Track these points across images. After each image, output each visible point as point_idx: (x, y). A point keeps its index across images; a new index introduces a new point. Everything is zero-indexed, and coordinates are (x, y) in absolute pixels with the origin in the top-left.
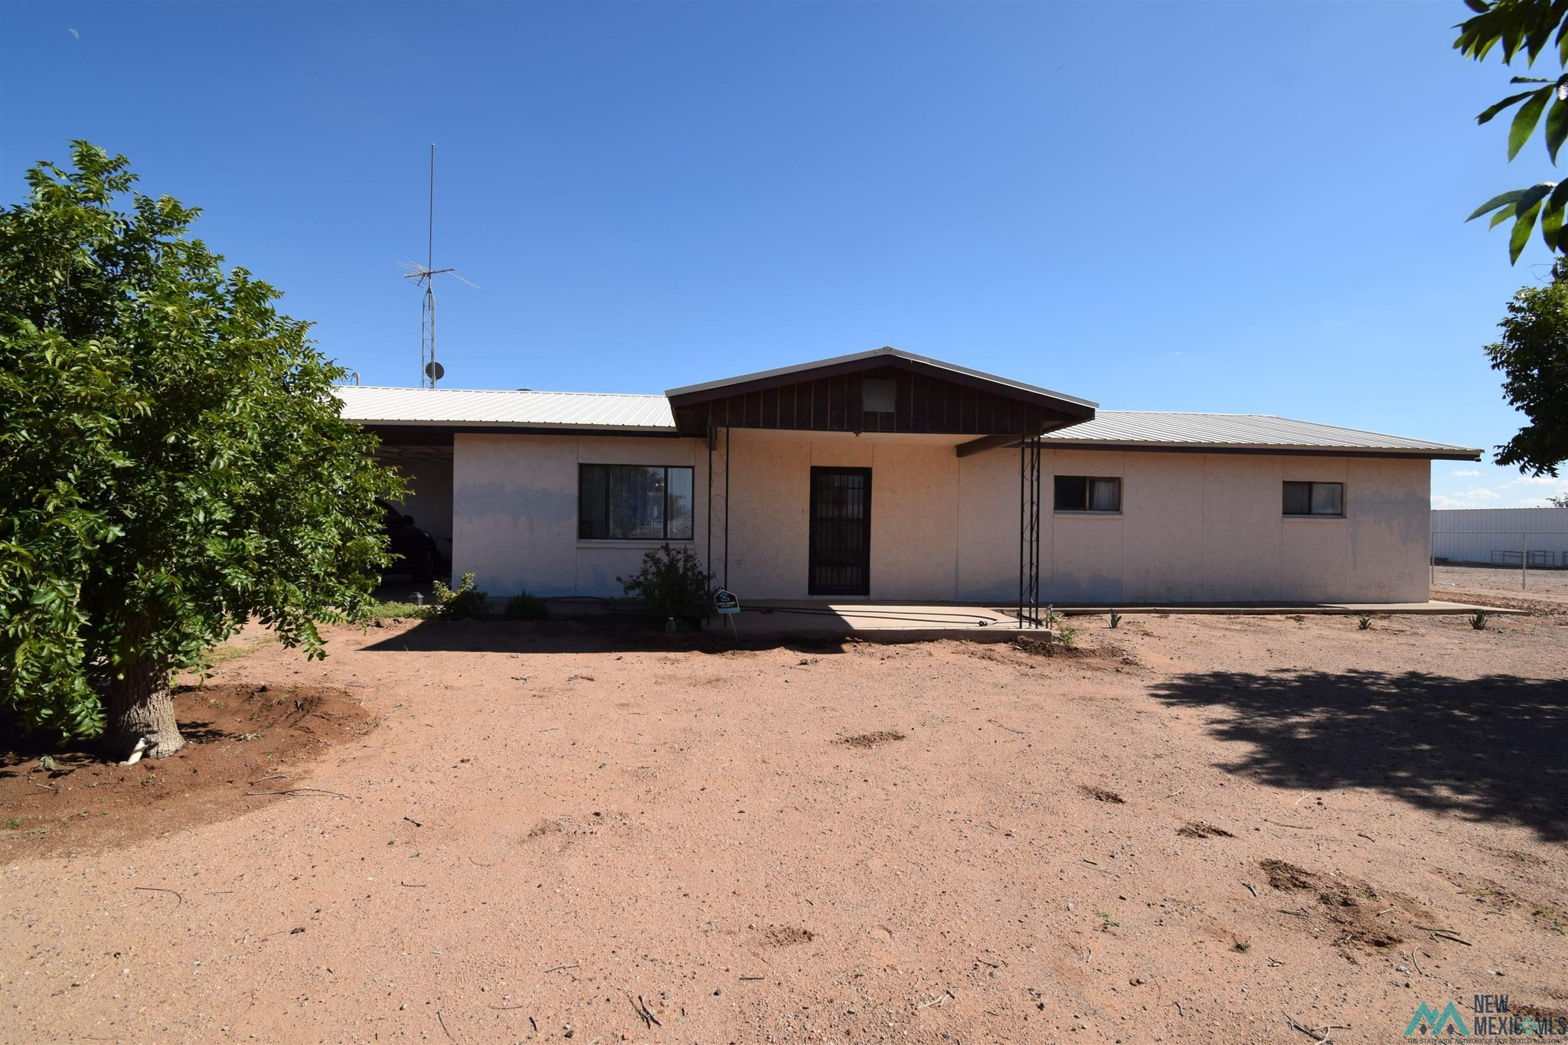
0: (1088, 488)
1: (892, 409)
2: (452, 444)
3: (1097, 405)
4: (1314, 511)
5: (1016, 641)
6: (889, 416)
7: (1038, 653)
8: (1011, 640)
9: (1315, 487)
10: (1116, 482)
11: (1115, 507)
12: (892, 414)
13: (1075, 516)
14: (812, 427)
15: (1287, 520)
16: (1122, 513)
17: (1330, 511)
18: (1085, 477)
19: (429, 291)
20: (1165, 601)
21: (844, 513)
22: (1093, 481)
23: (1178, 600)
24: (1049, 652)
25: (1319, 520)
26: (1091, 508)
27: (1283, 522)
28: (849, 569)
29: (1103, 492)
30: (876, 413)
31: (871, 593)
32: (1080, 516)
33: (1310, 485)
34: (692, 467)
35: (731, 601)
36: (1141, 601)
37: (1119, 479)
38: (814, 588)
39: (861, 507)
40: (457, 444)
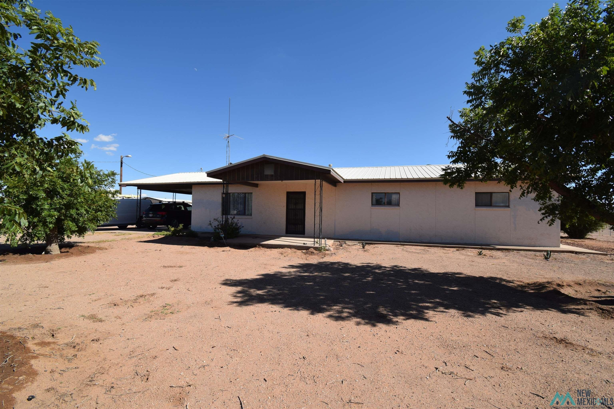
1: (273, 174)
2: (192, 188)
4: (493, 205)
6: (272, 176)
9: (494, 194)
10: (397, 195)
11: (397, 204)
13: (379, 208)
15: (478, 209)
16: (400, 207)
17: (502, 205)
18: (385, 193)
19: (228, 142)
20: (419, 241)
21: (297, 207)
23: (425, 241)
25: (494, 209)
26: (387, 205)
27: (475, 210)
28: (299, 226)
30: (268, 175)
31: (305, 234)
32: (382, 208)
33: (491, 193)
34: (252, 193)
36: (408, 241)
37: (399, 193)
38: (287, 232)
39: (303, 205)
40: (193, 188)
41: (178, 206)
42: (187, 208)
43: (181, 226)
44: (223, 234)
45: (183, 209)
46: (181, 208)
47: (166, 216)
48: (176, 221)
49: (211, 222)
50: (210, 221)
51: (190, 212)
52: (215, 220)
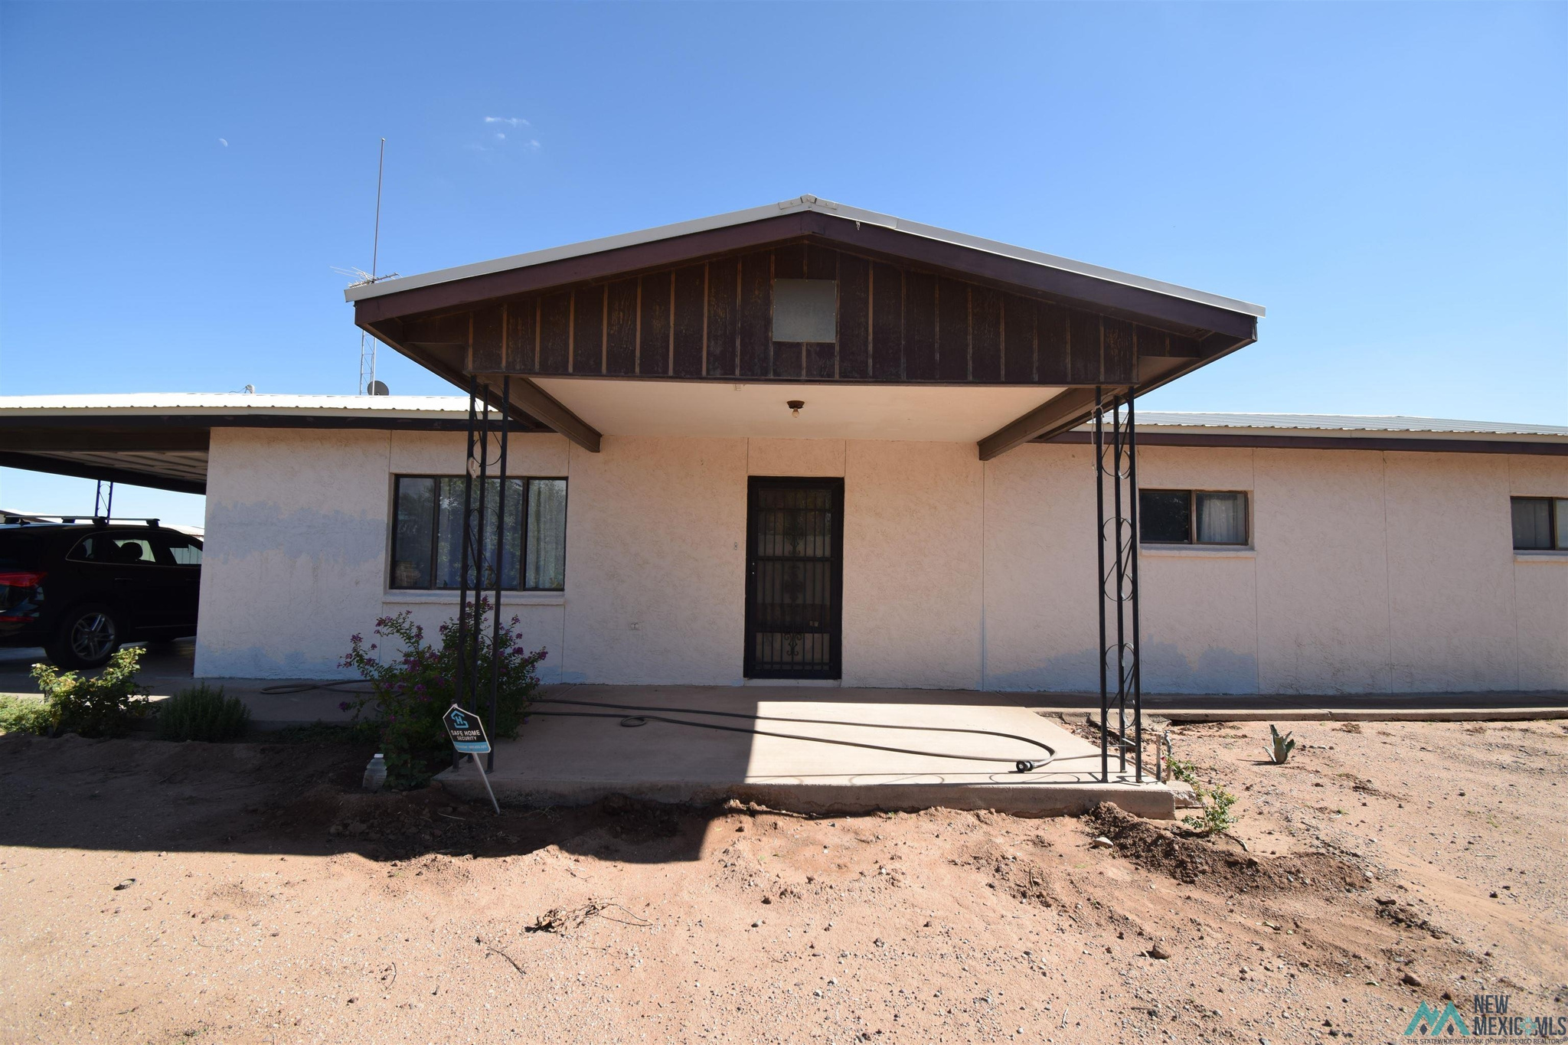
0: (1194, 508)
1: (830, 337)
2: (205, 448)
3: (1263, 311)
4: (1559, 544)
5: (1097, 815)
6: (824, 350)
7: (1154, 865)
8: (1085, 812)
9: (1557, 506)
10: (1239, 500)
11: (1241, 537)
12: (831, 346)
13: (1176, 553)
14: (671, 373)
15: (1521, 558)
16: (1252, 549)
18: (1190, 491)
20: (1331, 692)
21: (800, 547)
22: (1203, 496)
23: (1352, 691)
24: (1181, 864)
26: (1199, 541)
27: (1514, 561)
28: (809, 637)
29: (1217, 516)
30: (798, 345)
31: (843, 676)
32: (1184, 553)
33: (1551, 502)
34: (566, 479)
35: (471, 728)
37: (1245, 494)
38: (753, 667)
39: (828, 539)
40: (213, 446)
41: (120, 543)
42: (172, 549)
43: (128, 657)
44: (480, 739)
45: (148, 555)
46: (139, 550)
47: (41, 597)
48: (101, 618)
49: (365, 646)
50: (356, 639)
51: (194, 571)
52: (384, 629)
